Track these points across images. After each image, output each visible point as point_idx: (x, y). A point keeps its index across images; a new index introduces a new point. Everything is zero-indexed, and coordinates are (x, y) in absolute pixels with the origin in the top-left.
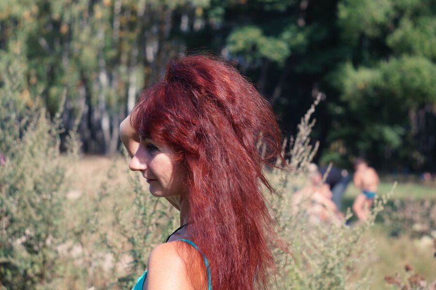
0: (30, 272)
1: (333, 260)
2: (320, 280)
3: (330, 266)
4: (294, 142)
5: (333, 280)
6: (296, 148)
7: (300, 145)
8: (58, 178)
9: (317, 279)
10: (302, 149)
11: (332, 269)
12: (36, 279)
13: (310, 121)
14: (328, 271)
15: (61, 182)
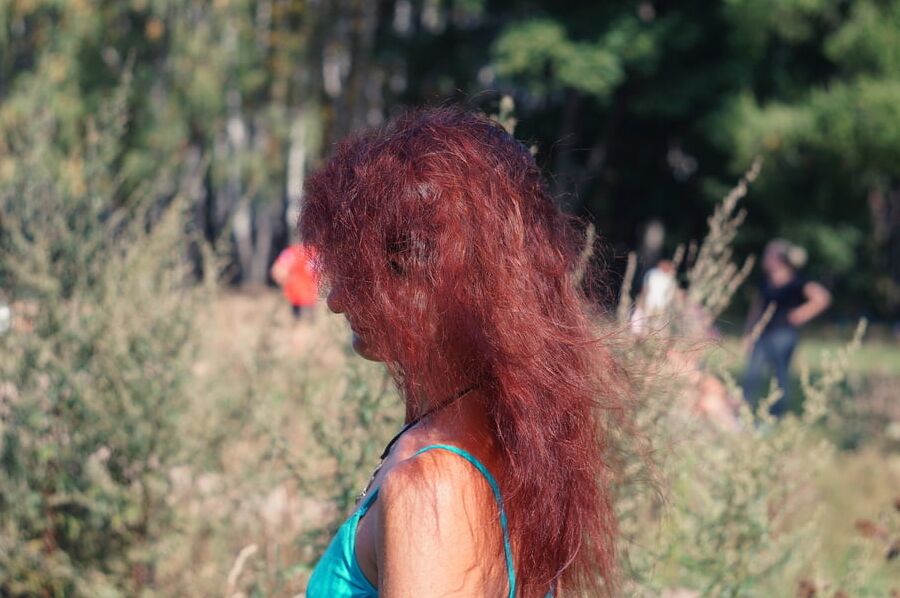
0: (117, 523)
1: (744, 487)
2: (719, 529)
3: (739, 500)
4: (697, 254)
5: (745, 529)
6: (700, 266)
7: (709, 261)
8: (179, 330)
9: (712, 526)
10: (713, 270)
11: (742, 507)
12: (129, 536)
13: (734, 213)
14: (733, 511)
15: (185, 338)
